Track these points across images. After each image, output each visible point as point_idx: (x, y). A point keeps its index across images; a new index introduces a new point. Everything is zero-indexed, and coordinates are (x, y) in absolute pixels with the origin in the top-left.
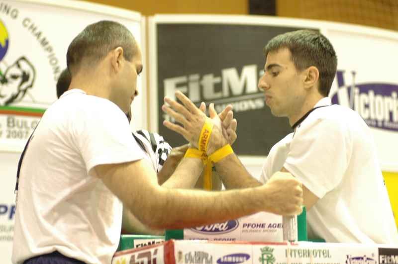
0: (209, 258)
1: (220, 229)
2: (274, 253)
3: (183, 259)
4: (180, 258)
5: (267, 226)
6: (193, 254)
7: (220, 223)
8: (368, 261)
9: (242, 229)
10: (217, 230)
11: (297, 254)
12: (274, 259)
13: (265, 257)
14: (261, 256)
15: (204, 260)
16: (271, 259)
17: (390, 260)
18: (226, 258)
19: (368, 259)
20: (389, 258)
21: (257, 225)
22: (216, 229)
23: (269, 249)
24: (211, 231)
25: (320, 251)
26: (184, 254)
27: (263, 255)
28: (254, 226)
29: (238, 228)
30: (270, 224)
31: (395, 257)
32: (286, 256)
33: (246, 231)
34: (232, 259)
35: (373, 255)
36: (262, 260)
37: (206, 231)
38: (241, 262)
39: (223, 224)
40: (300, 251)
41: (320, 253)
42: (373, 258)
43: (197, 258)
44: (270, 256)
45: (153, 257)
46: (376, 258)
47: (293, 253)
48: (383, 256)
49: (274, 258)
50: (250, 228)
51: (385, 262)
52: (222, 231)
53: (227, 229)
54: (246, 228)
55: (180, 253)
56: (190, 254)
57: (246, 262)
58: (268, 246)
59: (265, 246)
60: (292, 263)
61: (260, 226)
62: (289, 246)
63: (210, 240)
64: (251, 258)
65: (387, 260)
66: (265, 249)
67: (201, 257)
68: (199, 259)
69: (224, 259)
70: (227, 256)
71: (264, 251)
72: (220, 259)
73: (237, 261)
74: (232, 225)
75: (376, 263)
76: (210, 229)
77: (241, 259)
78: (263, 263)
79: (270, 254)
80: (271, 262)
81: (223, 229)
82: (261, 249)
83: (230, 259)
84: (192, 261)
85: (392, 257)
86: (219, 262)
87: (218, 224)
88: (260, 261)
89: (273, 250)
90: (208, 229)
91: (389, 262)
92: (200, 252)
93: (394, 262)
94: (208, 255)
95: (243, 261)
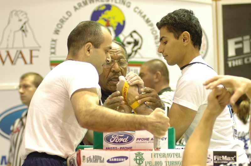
0: (102, 159)
1: (124, 142)
2: (144, 156)
3: (86, 160)
4: (84, 159)
5: (150, 139)
6: (92, 157)
7: (124, 138)
9: (136, 141)
10: (122, 142)
11: (159, 156)
12: (144, 159)
13: (138, 158)
14: (135, 158)
15: (99, 160)
16: (141, 159)
17: (221, 158)
18: (112, 159)
20: (220, 157)
21: (145, 139)
23: (141, 153)
24: (118, 143)
25: (174, 154)
26: (86, 157)
27: (136, 157)
28: (143, 139)
29: (133, 141)
30: (152, 138)
31: (224, 156)
32: (152, 157)
33: (139, 143)
36: (136, 160)
37: (116, 143)
38: (122, 161)
39: (125, 139)
40: (161, 154)
41: (174, 155)
42: (210, 157)
43: (95, 159)
46: (212, 157)
47: (156, 156)
48: (216, 156)
49: (143, 158)
50: (141, 140)
51: (218, 159)
52: (125, 143)
53: (127, 142)
54: (138, 141)
55: (84, 157)
56: (90, 157)
57: (126, 161)
58: (140, 151)
59: (138, 152)
60: (155, 162)
61: (146, 139)
62: (154, 152)
63: (118, 148)
64: (129, 159)
65: (219, 158)
66: (138, 153)
67: (97, 159)
68: (96, 160)
69: (111, 159)
70: (113, 158)
71: (137, 154)
72: (109, 160)
73: (120, 160)
74: (130, 139)
75: (211, 160)
76: (118, 142)
77: (122, 159)
78: (136, 161)
79: (141, 156)
80: (141, 161)
81: (125, 141)
82: (135, 154)
83: (115, 160)
84: (91, 161)
85: (223, 157)
86: (108, 161)
87: (122, 139)
88: (135, 161)
89: (143, 154)
90: (117, 142)
91: (220, 160)
92: (96, 156)
93: (224, 159)
94: (101, 157)
95: (124, 161)
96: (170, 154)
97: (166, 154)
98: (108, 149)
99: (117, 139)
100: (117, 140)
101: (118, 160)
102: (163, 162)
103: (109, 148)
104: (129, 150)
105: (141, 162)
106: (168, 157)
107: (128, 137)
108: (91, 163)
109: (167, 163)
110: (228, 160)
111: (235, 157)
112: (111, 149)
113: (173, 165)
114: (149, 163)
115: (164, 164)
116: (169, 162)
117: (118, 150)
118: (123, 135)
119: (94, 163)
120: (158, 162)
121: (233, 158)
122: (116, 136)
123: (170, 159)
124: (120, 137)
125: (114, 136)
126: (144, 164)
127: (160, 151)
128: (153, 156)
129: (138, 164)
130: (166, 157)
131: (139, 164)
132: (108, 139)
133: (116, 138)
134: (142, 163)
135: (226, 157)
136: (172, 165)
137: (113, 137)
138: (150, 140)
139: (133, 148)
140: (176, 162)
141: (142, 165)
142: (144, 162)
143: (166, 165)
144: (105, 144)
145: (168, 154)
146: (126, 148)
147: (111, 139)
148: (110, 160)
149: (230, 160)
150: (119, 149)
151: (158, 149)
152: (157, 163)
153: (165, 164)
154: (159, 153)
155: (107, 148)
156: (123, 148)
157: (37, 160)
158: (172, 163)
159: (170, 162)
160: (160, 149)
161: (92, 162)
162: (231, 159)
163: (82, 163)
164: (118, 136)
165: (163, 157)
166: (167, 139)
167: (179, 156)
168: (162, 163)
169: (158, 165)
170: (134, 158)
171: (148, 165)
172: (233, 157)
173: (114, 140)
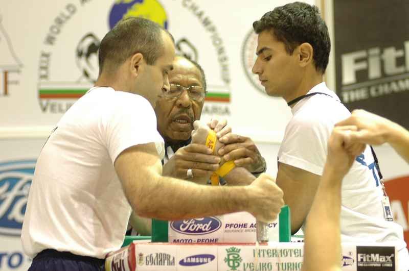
0: (171, 259)
1: (203, 230)
2: (241, 254)
3: (144, 260)
4: (141, 260)
5: (249, 225)
6: (154, 256)
8: (344, 259)
9: (225, 229)
10: (200, 231)
11: (265, 253)
12: (241, 260)
13: (231, 257)
15: (166, 261)
16: (237, 259)
17: (370, 259)
18: (189, 259)
19: (345, 257)
20: (368, 256)
21: (240, 225)
22: (199, 229)
23: (236, 250)
25: (291, 250)
26: (145, 256)
27: (229, 255)
28: (236, 226)
29: (220, 229)
30: (252, 224)
31: (375, 255)
32: (254, 256)
33: (229, 231)
34: (196, 260)
35: (350, 253)
36: (228, 260)
38: (205, 263)
39: (206, 224)
40: (269, 251)
41: (291, 253)
42: (350, 256)
43: (159, 260)
44: (236, 256)
46: (354, 256)
47: (262, 254)
48: (362, 255)
49: (240, 258)
50: (232, 228)
51: (364, 260)
52: (206, 231)
53: (210, 230)
54: (228, 228)
55: (141, 255)
56: (151, 255)
57: (211, 263)
58: (235, 246)
59: (231, 246)
60: (260, 264)
61: (242, 226)
62: (258, 246)
63: (193, 240)
64: (216, 259)
65: (366, 258)
66: (231, 250)
67: (163, 259)
68: (161, 260)
69: (187, 260)
70: (190, 257)
72: (183, 260)
73: (201, 261)
74: (215, 226)
75: (354, 261)
77: (205, 260)
78: (229, 263)
79: (237, 254)
80: (237, 262)
81: (207, 229)
82: (227, 250)
83: (193, 260)
84: (153, 263)
85: (372, 255)
86: (182, 263)
87: (202, 225)
88: (226, 262)
89: (240, 250)
90: (192, 230)
91: (368, 260)
92: (162, 254)
93: (374, 260)
94: (170, 256)
95: (207, 262)
96: (285, 251)
97: (279, 252)
98: (176, 241)
99: (192, 225)
100: (193, 228)
101: (198, 261)
102: (272, 264)
103: (178, 240)
104: (213, 243)
105: (236, 264)
106: (281, 256)
108: (153, 266)
109: (280, 267)
110: (381, 260)
111: (392, 255)
112: (182, 241)
113: (290, 269)
114: (250, 265)
115: (275, 268)
116: (282, 264)
117: (194, 244)
118: (203, 219)
119: (158, 266)
120: (264, 265)
121: (389, 258)
122: (190, 220)
123: (284, 260)
124: (197, 222)
126: (241, 268)
127: (267, 245)
128: (257, 255)
129: (230, 268)
130: (278, 256)
131: (234, 268)
132: (177, 226)
134: (239, 265)
135: (377, 255)
136: (288, 269)
137: (185, 222)
138: (248, 228)
139: (219, 241)
140: (295, 265)
142: (242, 264)
143: (279, 269)
144: (172, 233)
145: (281, 251)
146: (207, 241)
147: (182, 225)
148: (185, 261)
149: (384, 261)
150: (196, 242)
151: (264, 242)
152: (263, 267)
153: (277, 268)
154: (267, 249)
155: (174, 241)
156: (202, 241)
157: (56, 263)
158: (288, 265)
159: (284, 265)
160: (268, 243)
161: (155, 264)
162: (386, 259)
163: (138, 265)
164: (194, 220)
165: (273, 256)
166: (278, 226)
167: (299, 254)
168: (271, 266)
169: (264, 269)
170: (226, 258)
171: (248, 269)
172: (389, 256)
173: (187, 227)
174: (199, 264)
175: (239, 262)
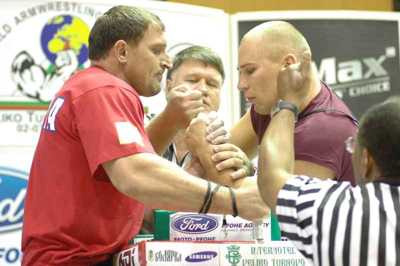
0: (178, 256)
1: (202, 229)
2: (240, 251)
3: (154, 257)
4: (151, 256)
5: (243, 225)
6: (163, 253)
9: (221, 228)
10: (199, 230)
11: (262, 251)
12: (240, 256)
13: (232, 254)
14: (228, 255)
15: (174, 258)
16: (237, 256)
18: (194, 256)
21: (235, 225)
22: (198, 228)
23: (235, 248)
24: (194, 231)
25: (284, 248)
26: (154, 253)
27: (229, 252)
28: (232, 226)
29: (217, 229)
30: (247, 224)
33: (226, 230)
34: (200, 257)
36: (229, 257)
37: (190, 231)
38: (208, 259)
39: (204, 224)
40: (265, 249)
41: (285, 250)
43: (167, 256)
44: (236, 253)
45: (132, 255)
47: (259, 251)
50: (229, 227)
52: (204, 230)
53: (208, 230)
55: (151, 252)
56: (160, 252)
57: (213, 259)
58: (235, 244)
59: (232, 244)
60: (257, 260)
61: (237, 226)
62: (257, 245)
63: (192, 239)
64: (218, 255)
66: (232, 247)
67: (171, 255)
68: (169, 257)
69: (192, 256)
70: (195, 254)
71: (231, 249)
72: (189, 257)
73: (205, 258)
74: (212, 225)
76: (193, 229)
77: (208, 257)
78: (229, 260)
79: (236, 251)
80: (237, 259)
81: (205, 229)
82: (228, 247)
83: (198, 257)
84: (162, 259)
87: (200, 225)
88: (227, 258)
90: (191, 229)
92: (170, 251)
94: (177, 253)
95: (211, 259)
96: (280, 249)
97: (273, 249)
98: (177, 240)
99: (191, 225)
101: (202, 258)
102: (268, 261)
103: (179, 238)
105: (236, 261)
106: (276, 253)
107: (208, 222)
108: (162, 262)
109: (275, 263)
112: (182, 239)
113: (284, 265)
114: (248, 262)
115: (270, 264)
118: (201, 219)
119: (167, 262)
120: (261, 261)
122: (189, 220)
123: (278, 257)
124: (196, 222)
125: (186, 220)
126: (241, 263)
127: (263, 243)
129: (231, 264)
130: (273, 254)
131: (234, 264)
132: (177, 225)
133: (190, 222)
134: (237, 262)
137: (185, 222)
138: (243, 227)
139: (216, 240)
140: (288, 261)
141: (237, 264)
142: (241, 260)
143: (274, 265)
144: (173, 232)
145: (276, 248)
146: (205, 239)
147: (182, 224)
150: (195, 240)
151: (260, 241)
153: (272, 264)
154: (263, 247)
155: (175, 239)
156: (201, 239)
158: (282, 262)
159: (278, 261)
160: (263, 241)
161: (164, 261)
163: (148, 261)
164: (193, 220)
165: (269, 253)
166: (270, 226)
167: (292, 251)
169: (261, 264)
173: (187, 227)
174: (204, 260)
175: (239, 258)
